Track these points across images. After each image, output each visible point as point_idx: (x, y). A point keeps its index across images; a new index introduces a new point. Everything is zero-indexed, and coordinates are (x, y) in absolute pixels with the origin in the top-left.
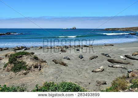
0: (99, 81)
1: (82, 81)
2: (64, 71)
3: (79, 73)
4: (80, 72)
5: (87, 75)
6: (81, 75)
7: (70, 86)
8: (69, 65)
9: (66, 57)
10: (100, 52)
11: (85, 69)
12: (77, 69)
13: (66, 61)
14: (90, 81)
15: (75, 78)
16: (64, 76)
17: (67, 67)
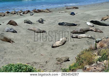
0: (60, 58)
1: (37, 61)
2: (9, 50)
3: (32, 51)
4: (33, 49)
5: (43, 52)
6: (35, 53)
7: (19, 69)
8: (16, 40)
9: (11, 29)
10: (59, 19)
11: (40, 44)
12: (28, 45)
13: (10, 36)
14: (47, 59)
15: (27, 58)
16: (10, 57)
17: (14, 44)
